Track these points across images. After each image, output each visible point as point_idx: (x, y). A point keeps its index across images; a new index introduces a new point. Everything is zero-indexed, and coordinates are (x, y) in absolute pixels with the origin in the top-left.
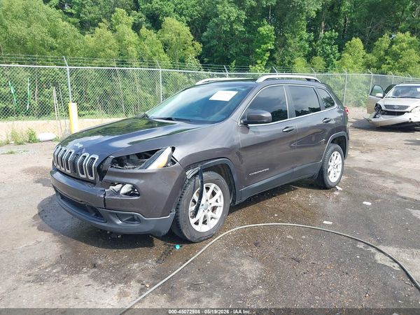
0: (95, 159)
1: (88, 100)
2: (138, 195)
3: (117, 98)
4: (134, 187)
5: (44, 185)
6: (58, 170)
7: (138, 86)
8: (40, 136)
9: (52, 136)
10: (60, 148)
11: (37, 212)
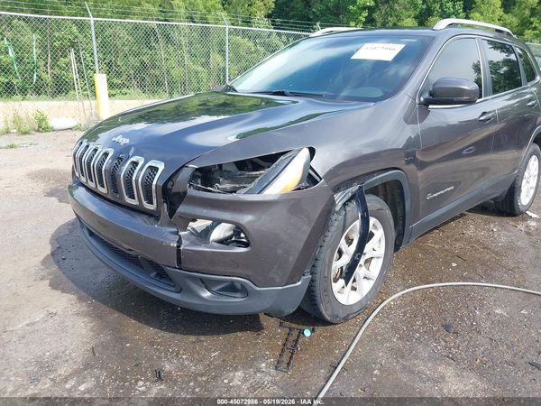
0: (157, 169)
1: (119, 75)
2: (246, 245)
3: (157, 72)
4: (238, 229)
5: (60, 201)
6: (82, 185)
7: (186, 56)
8: (54, 122)
9: (72, 123)
10: (85, 144)
11: (48, 251)
